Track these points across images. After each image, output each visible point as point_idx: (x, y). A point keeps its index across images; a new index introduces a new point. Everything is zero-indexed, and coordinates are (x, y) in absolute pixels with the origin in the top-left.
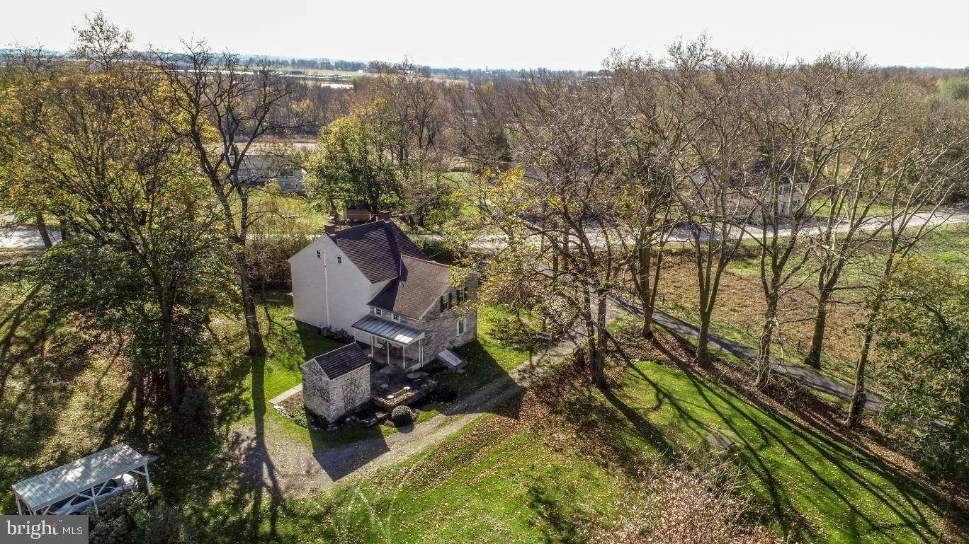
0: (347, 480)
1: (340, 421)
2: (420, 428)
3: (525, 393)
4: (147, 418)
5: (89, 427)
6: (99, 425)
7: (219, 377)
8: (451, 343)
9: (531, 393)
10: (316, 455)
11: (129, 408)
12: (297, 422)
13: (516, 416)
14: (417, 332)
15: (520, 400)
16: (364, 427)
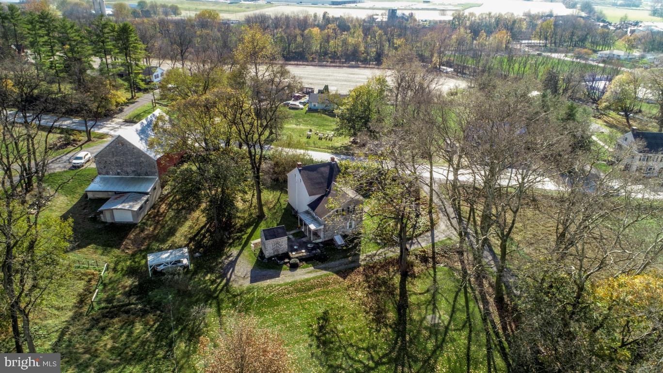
0: (255, 284)
1: (270, 258)
2: (299, 271)
3: (358, 267)
4: (206, 237)
5: (186, 236)
6: (189, 236)
7: (241, 225)
8: (343, 232)
9: (361, 269)
10: (252, 271)
11: (203, 231)
12: (255, 254)
13: (344, 278)
14: (320, 224)
15: (353, 270)
16: (277, 264)
